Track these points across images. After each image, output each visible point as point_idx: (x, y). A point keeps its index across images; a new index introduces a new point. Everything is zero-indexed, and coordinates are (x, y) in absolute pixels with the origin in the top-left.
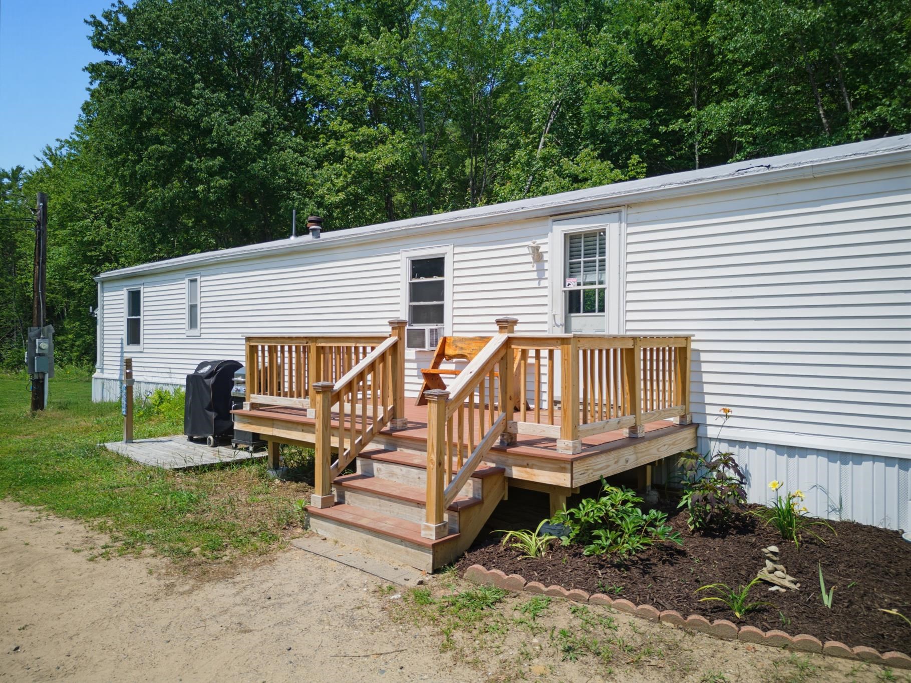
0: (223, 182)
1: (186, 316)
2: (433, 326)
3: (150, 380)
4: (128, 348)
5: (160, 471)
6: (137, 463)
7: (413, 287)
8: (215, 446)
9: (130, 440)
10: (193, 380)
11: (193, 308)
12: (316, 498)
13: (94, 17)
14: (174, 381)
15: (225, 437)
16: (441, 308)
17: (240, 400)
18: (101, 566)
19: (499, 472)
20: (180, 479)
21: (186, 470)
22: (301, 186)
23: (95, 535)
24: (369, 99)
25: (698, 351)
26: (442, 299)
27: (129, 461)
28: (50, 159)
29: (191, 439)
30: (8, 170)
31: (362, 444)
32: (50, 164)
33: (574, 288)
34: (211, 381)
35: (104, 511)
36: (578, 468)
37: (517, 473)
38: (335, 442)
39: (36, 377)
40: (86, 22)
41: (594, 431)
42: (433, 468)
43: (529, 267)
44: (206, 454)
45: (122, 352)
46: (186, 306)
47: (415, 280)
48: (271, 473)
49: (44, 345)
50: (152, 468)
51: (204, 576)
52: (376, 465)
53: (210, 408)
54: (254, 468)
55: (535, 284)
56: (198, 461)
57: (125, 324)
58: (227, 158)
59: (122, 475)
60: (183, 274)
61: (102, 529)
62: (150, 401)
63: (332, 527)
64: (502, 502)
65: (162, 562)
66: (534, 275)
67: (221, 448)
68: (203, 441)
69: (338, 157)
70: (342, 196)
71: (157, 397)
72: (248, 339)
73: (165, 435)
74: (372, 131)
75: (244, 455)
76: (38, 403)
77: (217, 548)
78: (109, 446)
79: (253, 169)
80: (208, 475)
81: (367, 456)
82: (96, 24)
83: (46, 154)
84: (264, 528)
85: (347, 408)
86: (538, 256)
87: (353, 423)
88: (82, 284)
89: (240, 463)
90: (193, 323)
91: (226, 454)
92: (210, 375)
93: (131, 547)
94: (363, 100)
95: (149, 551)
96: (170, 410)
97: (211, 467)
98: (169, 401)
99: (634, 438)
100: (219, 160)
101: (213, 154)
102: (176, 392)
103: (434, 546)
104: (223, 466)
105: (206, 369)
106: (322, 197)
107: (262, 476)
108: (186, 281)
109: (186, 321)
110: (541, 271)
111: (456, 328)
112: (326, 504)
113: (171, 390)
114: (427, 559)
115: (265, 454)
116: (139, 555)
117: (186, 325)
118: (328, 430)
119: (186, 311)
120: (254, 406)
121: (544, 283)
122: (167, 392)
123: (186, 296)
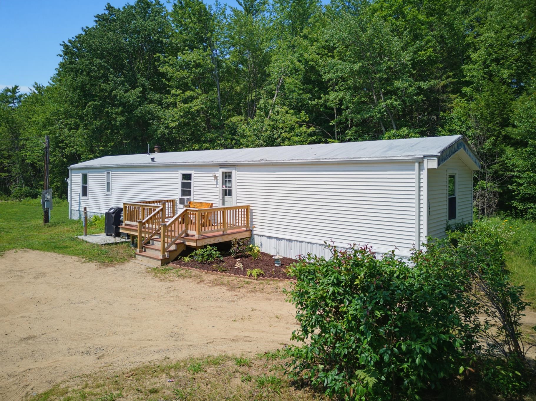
0: (123, 118)
1: (106, 187)
2: (188, 197)
3: (92, 211)
4: (82, 198)
5: (96, 245)
6: (89, 243)
7: (183, 183)
8: (115, 237)
9: (86, 235)
10: (107, 214)
11: (108, 184)
12: (138, 250)
13: (64, 42)
14: (101, 212)
15: (118, 234)
16: (190, 191)
17: (122, 222)
18: (84, 264)
19: (183, 243)
20: (103, 248)
21: (105, 244)
22: (159, 119)
23: (81, 259)
24: (192, 77)
25: (252, 210)
26: (190, 188)
27: (86, 242)
28: (37, 90)
29: (107, 235)
30: (10, 88)
31: (152, 236)
32: (36, 92)
33: (225, 188)
34: (113, 215)
35: (82, 254)
36: (198, 242)
37: (187, 243)
38: (143, 235)
39: (45, 210)
40: (61, 45)
41: (207, 233)
42: (162, 241)
43: (213, 181)
44: (112, 239)
45: (80, 199)
46: (106, 183)
47: (183, 181)
48: (131, 246)
49: (49, 197)
50: (94, 244)
51: (108, 266)
52: (155, 242)
53: (113, 224)
54: (126, 244)
55: (215, 186)
56: (108, 242)
57: (81, 187)
58: (124, 107)
59: (85, 246)
60: (105, 170)
61: (83, 258)
62: (92, 220)
63: (141, 257)
64: (183, 251)
65: (98, 264)
66: (215, 183)
67: (117, 238)
68: (111, 235)
69: (175, 105)
70: (177, 123)
71: (94, 218)
72: (124, 204)
73: (98, 233)
74: (192, 93)
75: (123, 240)
76: (46, 220)
77: (112, 261)
78: (79, 237)
79: (135, 113)
80: (112, 246)
81: (153, 240)
82: (65, 45)
83: (34, 87)
84: (124, 257)
85: (150, 226)
86: (216, 177)
87: (152, 230)
88: (55, 158)
89: (122, 243)
90: (108, 190)
91: (118, 240)
92: (113, 213)
93: (90, 261)
94: (188, 77)
95: (95, 262)
96: (99, 224)
97: (113, 244)
98: (99, 220)
99: (223, 235)
100: (120, 109)
101: (118, 106)
102: (102, 216)
103: (161, 260)
104: (117, 243)
105: (112, 211)
106: (168, 124)
107: (128, 246)
108: (106, 173)
109: (106, 188)
110: (217, 182)
111: (195, 198)
112: (140, 251)
113: (100, 215)
114: (160, 262)
115: (130, 240)
116: (93, 262)
117: (106, 190)
118: (141, 232)
119: (106, 185)
120: (126, 225)
121: (218, 186)
122: (98, 216)
123: (105, 179)
